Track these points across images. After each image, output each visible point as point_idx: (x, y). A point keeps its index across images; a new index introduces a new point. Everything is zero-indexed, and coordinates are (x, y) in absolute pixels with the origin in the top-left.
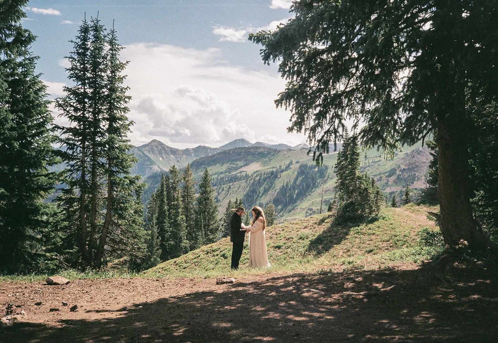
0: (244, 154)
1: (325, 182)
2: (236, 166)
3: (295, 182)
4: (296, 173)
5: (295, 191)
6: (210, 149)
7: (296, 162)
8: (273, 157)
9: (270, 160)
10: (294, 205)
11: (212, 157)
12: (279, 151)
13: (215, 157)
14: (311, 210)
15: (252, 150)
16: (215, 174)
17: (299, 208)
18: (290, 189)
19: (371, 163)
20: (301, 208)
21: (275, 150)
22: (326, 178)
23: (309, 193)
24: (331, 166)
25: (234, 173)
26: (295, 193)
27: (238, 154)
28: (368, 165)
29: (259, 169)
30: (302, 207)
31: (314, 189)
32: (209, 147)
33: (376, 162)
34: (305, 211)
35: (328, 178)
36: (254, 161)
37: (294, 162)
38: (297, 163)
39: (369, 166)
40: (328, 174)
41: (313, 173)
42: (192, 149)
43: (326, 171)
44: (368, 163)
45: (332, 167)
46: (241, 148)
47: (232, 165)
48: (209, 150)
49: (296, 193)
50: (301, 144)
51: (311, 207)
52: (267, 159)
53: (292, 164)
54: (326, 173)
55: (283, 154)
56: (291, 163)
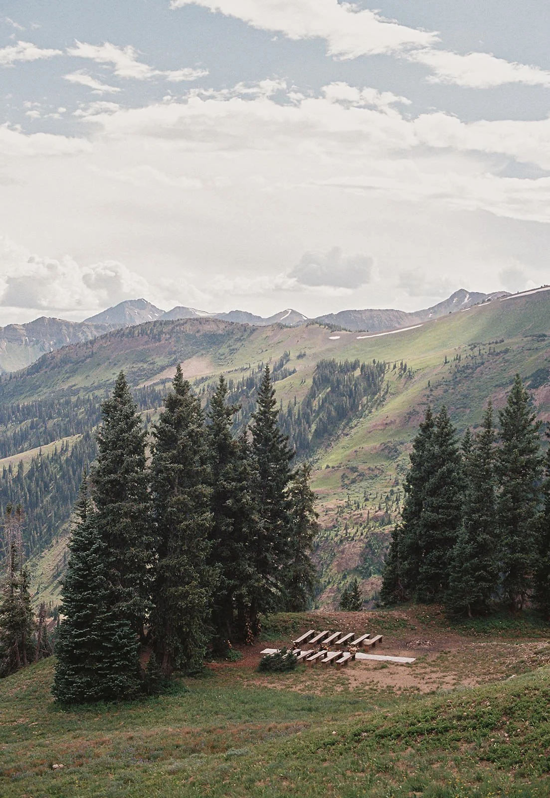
0: (168, 336)
1: (380, 403)
2: (151, 367)
3: (308, 404)
4: (309, 382)
5: (310, 427)
6: (67, 324)
7: (297, 354)
8: (239, 344)
9: (232, 351)
10: (311, 459)
11: (90, 346)
12: (254, 330)
13: (96, 346)
14: (354, 470)
15: (188, 327)
16: (98, 387)
17: (324, 466)
18: (298, 422)
19: (485, 356)
20: (328, 467)
21: (245, 328)
22: (382, 393)
23: (343, 430)
24: (392, 367)
25: (148, 383)
26: (310, 431)
27: (154, 338)
28: (480, 361)
29: (206, 372)
30: (330, 465)
31: (355, 422)
32: (63, 321)
33: (498, 354)
34: (339, 474)
35: (387, 392)
36: (194, 353)
37: (293, 356)
38: (301, 356)
39: (483, 363)
40: (385, 383)
41: (350, 380)
42: (24, 325)
43: (380, 375)
44: (478, 357)
45: (395, 367)
46: (161, 324)
47: (140, 365)
48: (64, 328)
49: (313, 431)
50: (286, 312)
51: (354, 464)
52: (224, 350)
53: (288, 360)
54: (382, 381)
55: (264, 336)
56: (286, 357)
